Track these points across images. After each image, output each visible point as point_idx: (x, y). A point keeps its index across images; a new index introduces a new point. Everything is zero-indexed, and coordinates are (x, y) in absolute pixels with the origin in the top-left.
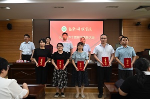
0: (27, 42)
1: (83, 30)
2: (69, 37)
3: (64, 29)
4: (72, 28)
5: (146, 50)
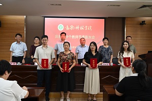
0: (18, 42)
4: (69, 27)
5: (149, 52)
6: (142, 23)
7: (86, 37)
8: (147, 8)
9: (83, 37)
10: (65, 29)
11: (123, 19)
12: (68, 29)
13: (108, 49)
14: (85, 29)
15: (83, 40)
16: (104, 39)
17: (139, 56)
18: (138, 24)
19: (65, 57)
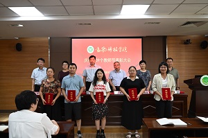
0: (41, 68)
1: (115, 50)
2: (97, 60)
3: (90, 50)
4: (100, 49)
5: (196, 77)
6: (187, 42)
7: (120, 60)
8: (192, 25)
9: (117, 60)
10: (95, 51)
11: (164, 38)
12: (99, 51)
13: (146, 73)
14: (118, 50)
15: (117, 64)
16: (140, 63)
17: (185, 82)
18: (182, 43)
19: (48, 86)
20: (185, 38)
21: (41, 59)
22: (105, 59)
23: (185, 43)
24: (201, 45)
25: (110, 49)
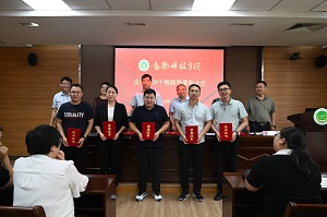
0: (65, 93)
1: (183, 67)
2: (154, 82)
3: (144, 67)
4: (160, 64)
5: (307, 110)
6: (294, 57)
8: (304, 29)
10: (151, 68)
11: (259, 50)
12: (156, 68)
14: (187, 67)
17: (289, 118)
18: (286, 59)
20: (292, 51)
21: (68, 79)
22: (166, 81)
23: (291, 59)
24: (316, 62)
25: (175, 66)
